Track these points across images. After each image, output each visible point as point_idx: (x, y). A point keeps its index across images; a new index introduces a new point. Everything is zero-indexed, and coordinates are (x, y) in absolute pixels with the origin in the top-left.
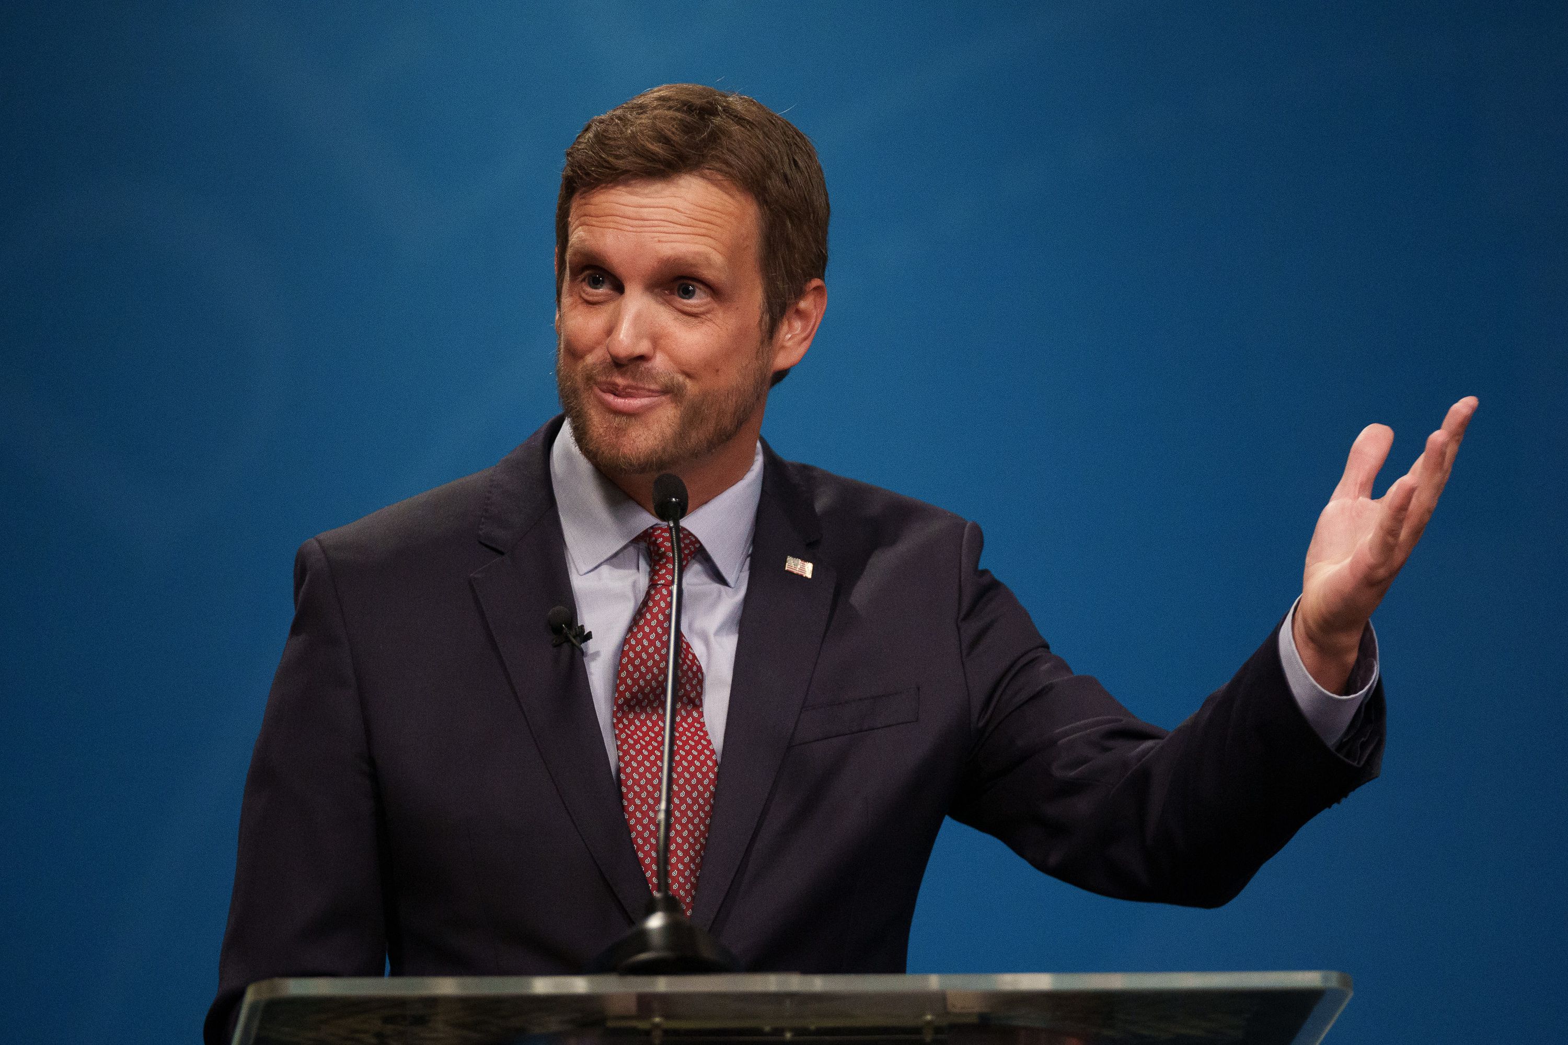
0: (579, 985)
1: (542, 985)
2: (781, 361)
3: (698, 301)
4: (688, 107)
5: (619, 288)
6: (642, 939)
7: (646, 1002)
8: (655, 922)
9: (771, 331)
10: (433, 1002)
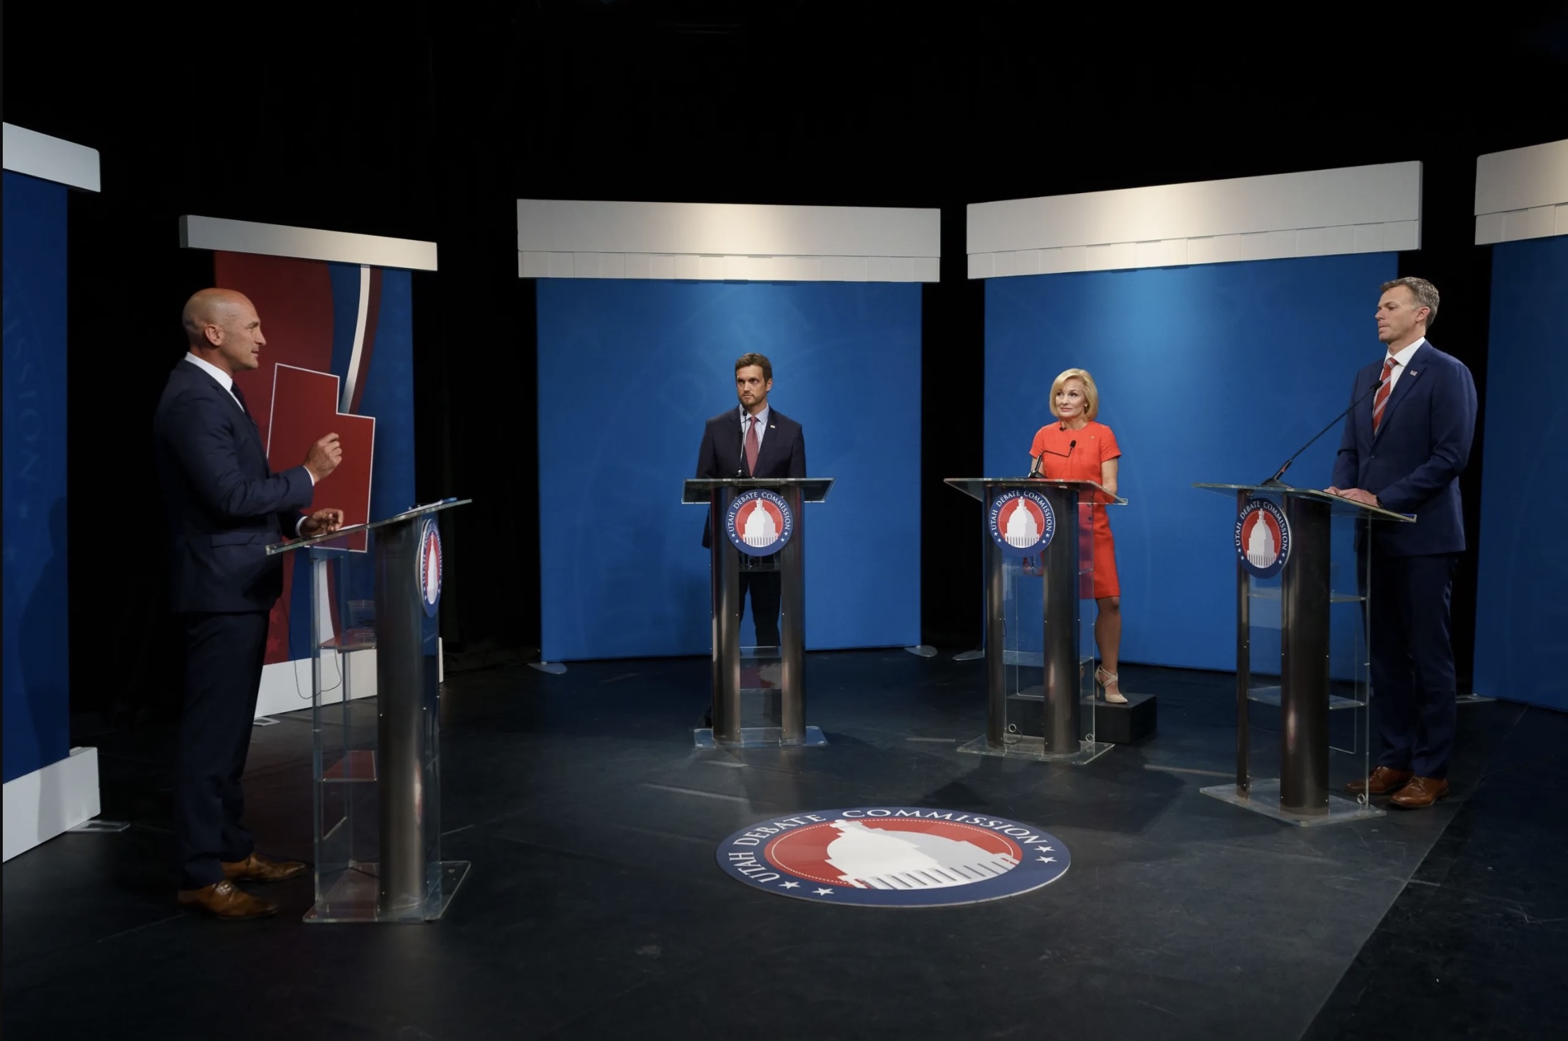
0: (729, 480)
1: (724, 480)
2: (768, 389)
3: (756, 382)
4: (751, 356)
5: (744, 382)
6: (738, 473)
7: (739, 482)
8: (740, 471)
9: (766, 386)
10: (709, 482)
